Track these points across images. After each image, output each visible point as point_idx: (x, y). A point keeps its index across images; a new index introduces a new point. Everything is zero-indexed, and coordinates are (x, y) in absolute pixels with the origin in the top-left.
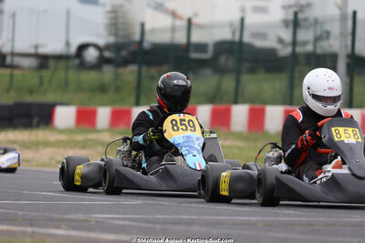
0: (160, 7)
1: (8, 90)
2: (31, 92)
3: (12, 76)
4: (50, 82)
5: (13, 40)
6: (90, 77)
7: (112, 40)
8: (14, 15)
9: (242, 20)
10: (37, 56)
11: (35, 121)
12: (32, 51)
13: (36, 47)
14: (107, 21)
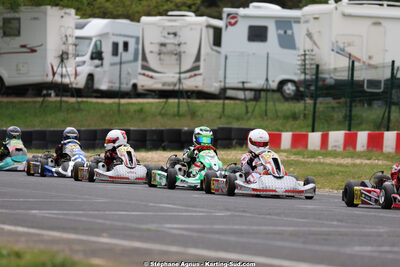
0: (341, 51)
1: (220, 118)
2: (238, 119)
3: (224, 104)
4: (253, 111)
5: (225, 77)
6: (286, 107)
7: (302, 77)
8: (226, 58)
9: (393, 62)
10: (244, 89)
11: (234, 142)
12: (240, 86)
13: (243, 83)
14: (300, 62)
